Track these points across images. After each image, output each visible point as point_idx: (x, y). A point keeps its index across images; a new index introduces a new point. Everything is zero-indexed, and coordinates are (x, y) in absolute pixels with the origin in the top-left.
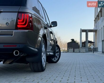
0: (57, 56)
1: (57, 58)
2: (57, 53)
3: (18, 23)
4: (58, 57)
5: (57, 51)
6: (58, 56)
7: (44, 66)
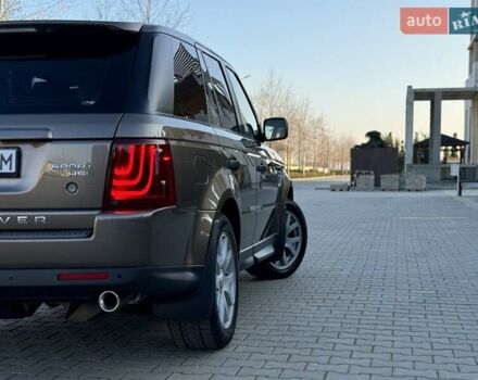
0: (293, 250)
1: (292, 256)
2: (292, 235)
3: (115, 183)
4: (296, 254)
5: (290, 228)
6: (296, 249)
7: (227, 325)
